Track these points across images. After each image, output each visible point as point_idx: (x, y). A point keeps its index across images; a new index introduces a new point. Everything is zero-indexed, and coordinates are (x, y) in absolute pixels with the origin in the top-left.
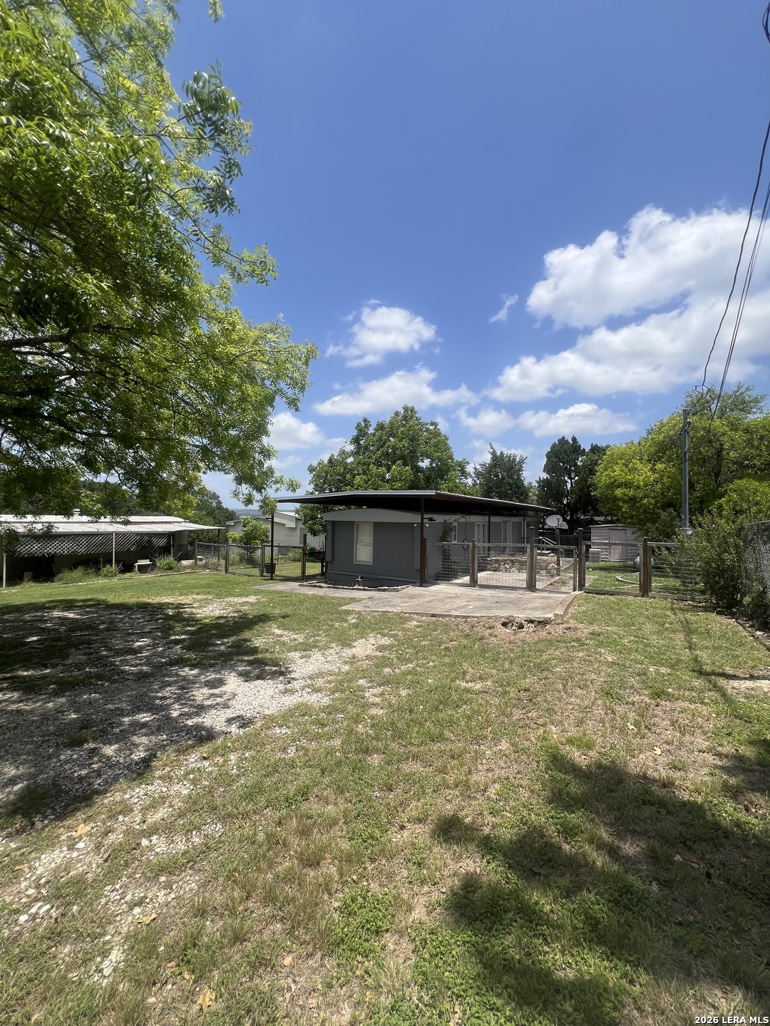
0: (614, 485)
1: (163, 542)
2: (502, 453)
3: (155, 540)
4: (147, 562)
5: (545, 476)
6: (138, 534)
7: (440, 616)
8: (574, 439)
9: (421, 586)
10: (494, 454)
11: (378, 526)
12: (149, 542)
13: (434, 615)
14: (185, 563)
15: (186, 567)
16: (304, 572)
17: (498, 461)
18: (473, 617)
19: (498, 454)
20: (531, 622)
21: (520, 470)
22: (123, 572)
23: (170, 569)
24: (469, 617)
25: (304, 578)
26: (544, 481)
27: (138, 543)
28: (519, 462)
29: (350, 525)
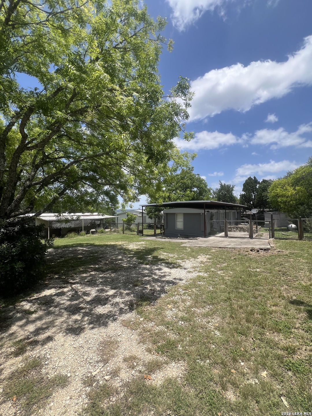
0: (277, 196)
1: (99, 222)
2: (225, 184)
3: (96, 222)
4: (94, 230)
5: (243, 193)
6: (91, 220)
7: (223, 248)
8: (255, 178)
9: (205, 237)
10: (221, 185)
11: (185, 215)
12: (94, 222)
13: (220, 248)
14: (107, 230)
15: (107, 232)
16: (155, 233)
17: (223, 187)
18: (237, 248)
19: (223, 184)
20: (262, 249)
21: (232, 190)
22: (87, 234)
23: (102, 232)
24: (235, 248)
25: (155, 235)
26: (243, 195)
27: (91, 223)
28: (232, 188)
29: (174, 214)
